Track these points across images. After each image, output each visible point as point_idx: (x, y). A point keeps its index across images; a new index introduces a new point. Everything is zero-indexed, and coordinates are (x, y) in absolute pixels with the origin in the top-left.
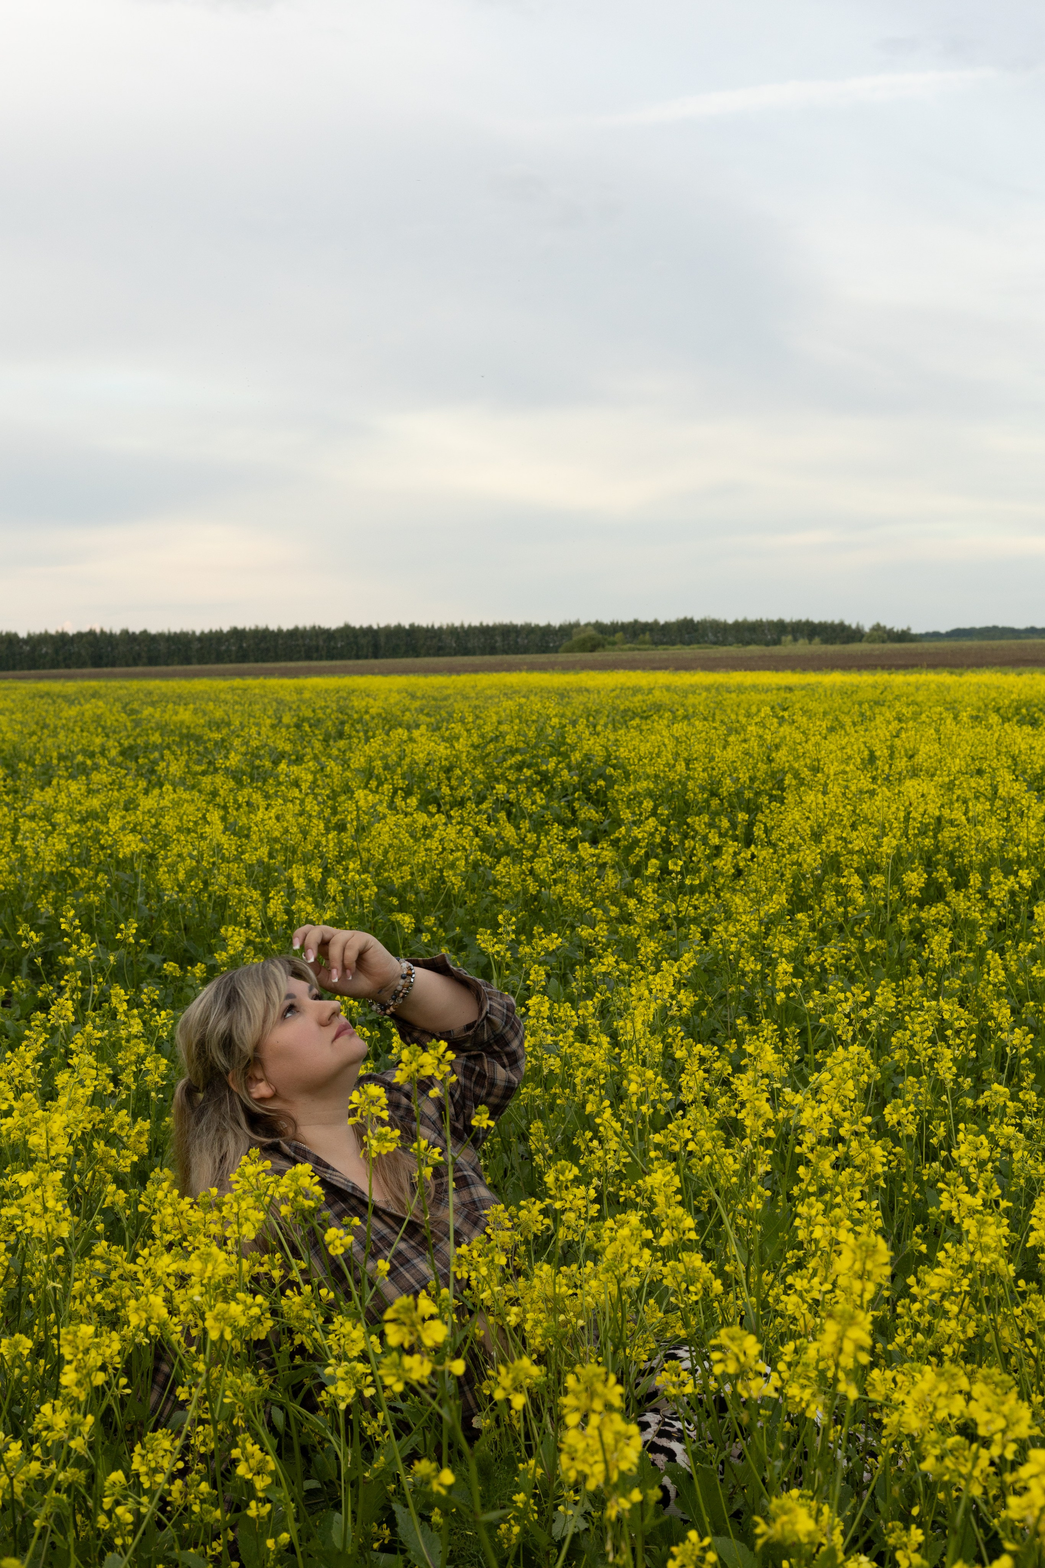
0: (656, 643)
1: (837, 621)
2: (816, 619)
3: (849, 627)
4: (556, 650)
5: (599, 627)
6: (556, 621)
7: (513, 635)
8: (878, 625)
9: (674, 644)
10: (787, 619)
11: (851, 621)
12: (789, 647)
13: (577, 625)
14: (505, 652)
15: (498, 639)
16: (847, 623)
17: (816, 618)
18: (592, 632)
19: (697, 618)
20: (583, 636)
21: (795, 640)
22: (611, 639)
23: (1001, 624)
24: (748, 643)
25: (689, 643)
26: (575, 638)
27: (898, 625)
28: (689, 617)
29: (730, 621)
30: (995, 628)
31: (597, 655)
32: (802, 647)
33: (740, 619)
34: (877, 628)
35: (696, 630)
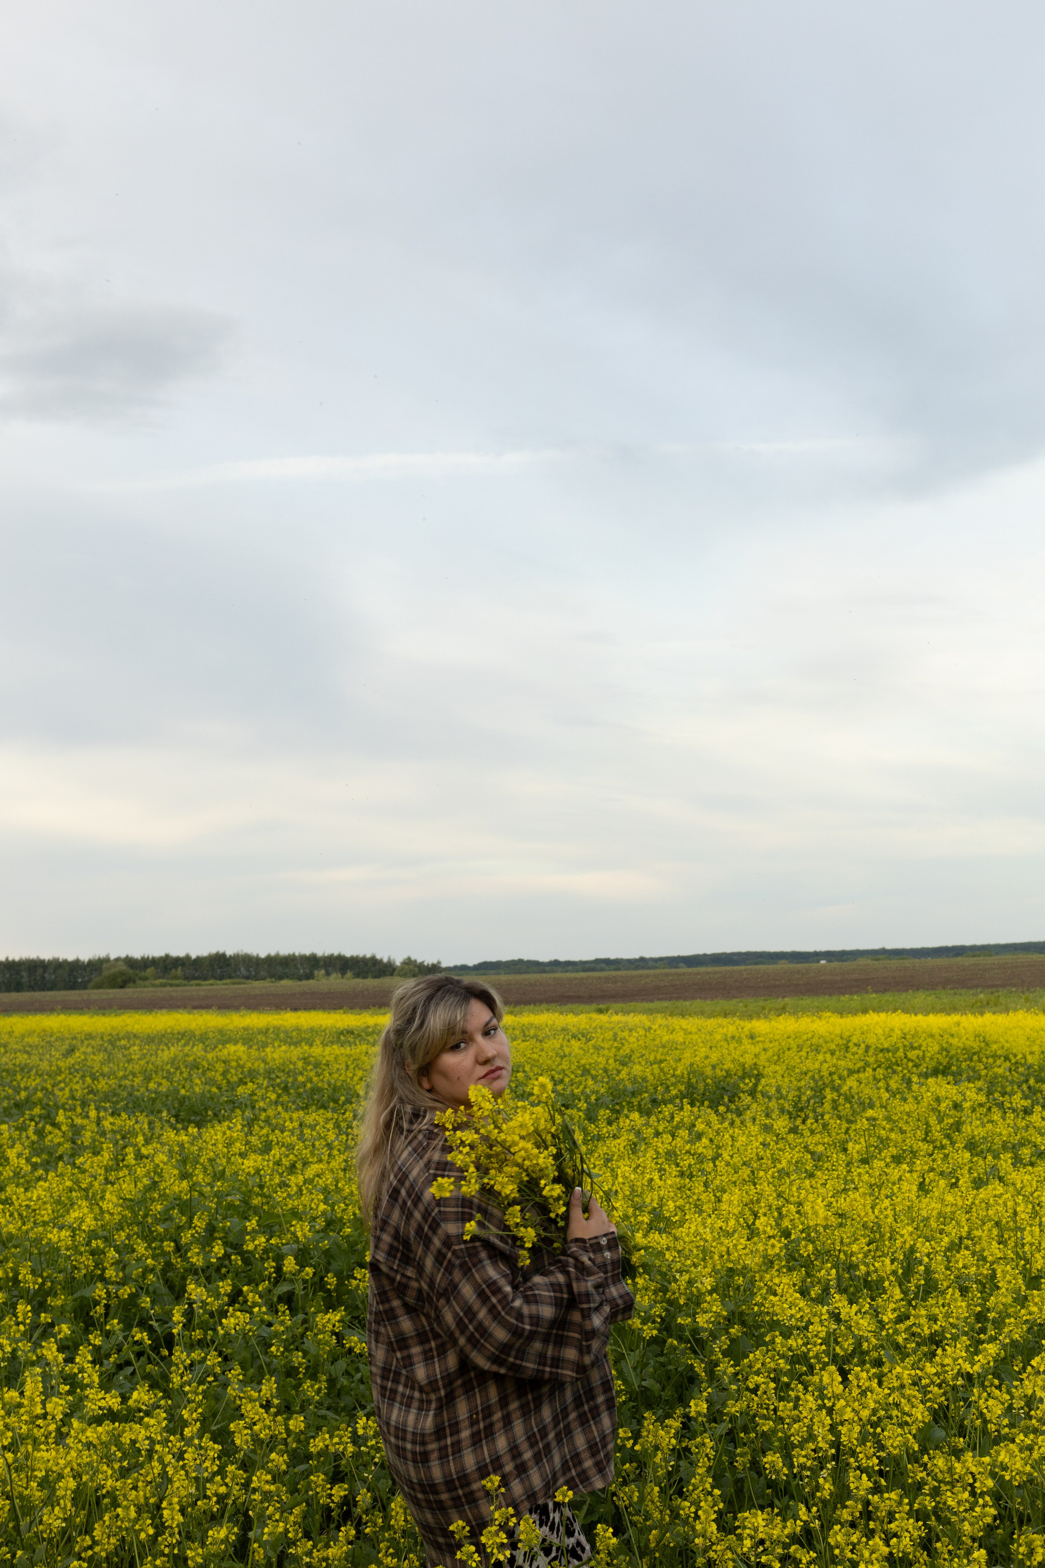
0: (187, 978)
1: (368, 956)
2: (348, 954)
3: (381, 961)
4: (84, 986)
5: (130, 962)
6: (85, 957)
7: (40, 971)
8: (409, 958)
9: (205, 979)
10: (320, 953)
11: (383, 955)
12: (323, 982)
13: (107, 960)
14: (32, 988)
15: (24, 974)
16: (378, 957)
17: (349, 951)
18: (123, 967)
19: (229, 952)
20: (113, 971)
21: (328, 974)
22: (143, 974)
23: (526, 958)
24: (281, 978)
25: (221, 978)
26: (105, 973)
27: (427, 958)
28: (221, 951)
29: (263, 955)
30: (520, 961)
31: (129, 992)
32: (336, 982)
33: (273, 954)
34: (408, 962)
35: (228, 965)
